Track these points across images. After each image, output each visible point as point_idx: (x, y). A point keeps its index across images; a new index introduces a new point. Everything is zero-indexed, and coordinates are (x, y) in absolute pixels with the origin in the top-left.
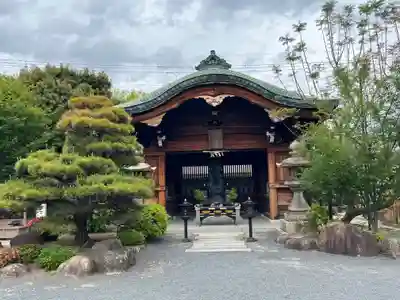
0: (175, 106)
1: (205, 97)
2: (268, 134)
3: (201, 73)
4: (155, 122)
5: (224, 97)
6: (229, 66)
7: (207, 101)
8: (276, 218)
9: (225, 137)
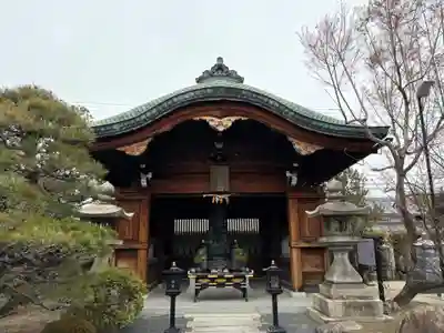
0: (167, 128)
1: (207, 119)
2: (288, 174)
3: (203, 85)
4: (137, 149)
5: (233, 119)
6: (241, 80)
7: (211, 123)
8: (301, 290)
9: (233, 176)
